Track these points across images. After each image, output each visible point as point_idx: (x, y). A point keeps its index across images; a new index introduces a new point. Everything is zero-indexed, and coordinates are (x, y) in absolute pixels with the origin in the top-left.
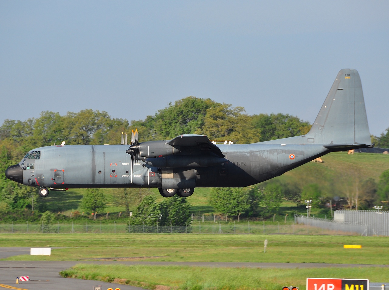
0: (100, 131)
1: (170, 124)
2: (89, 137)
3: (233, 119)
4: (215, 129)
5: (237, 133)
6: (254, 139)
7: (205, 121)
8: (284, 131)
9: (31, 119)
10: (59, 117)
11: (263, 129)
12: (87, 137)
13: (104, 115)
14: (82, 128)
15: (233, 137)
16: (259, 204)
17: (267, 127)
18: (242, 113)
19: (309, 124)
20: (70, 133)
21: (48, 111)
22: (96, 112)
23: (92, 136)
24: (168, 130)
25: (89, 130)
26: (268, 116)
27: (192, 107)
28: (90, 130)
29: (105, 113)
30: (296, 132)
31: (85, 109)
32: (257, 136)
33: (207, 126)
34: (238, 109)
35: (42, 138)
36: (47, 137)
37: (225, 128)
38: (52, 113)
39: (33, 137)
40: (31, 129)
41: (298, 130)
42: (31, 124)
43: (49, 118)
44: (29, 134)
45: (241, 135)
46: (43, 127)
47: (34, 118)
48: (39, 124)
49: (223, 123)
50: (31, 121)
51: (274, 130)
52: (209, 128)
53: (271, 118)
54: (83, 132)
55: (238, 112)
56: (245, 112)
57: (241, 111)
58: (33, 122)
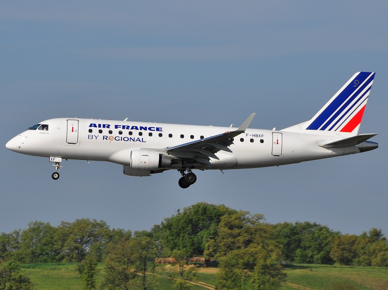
0: (98, 243)
1: (178, 235)
2: (85, 250)
3: (251, 229)
4: (230, 240)
5: (256, 245)
6: (275, 252)
7: (218, 230)
8: (311, 241)
9: (18, 231)
10: (51, 228)
11: (288, 239)
12: (83, 250)
13: (102, 225)
14: (76, 241)
15: (252, 250)
17: (293, 238)
18: (261, 221)
19: (339, 234)
20: (63, 246)
21: (36, 221)
22: (93, 222)
23: (87, 249)
24: (176, 241)
25: (82, 242)
26: (292, 224)
27: (204, 215)
28: (87, 242)
29: (102, 223)
30: (325, 244)
31: (80, 219)
32: (280, 248)
33: (221, 237)
34: (258, 217)
36: (36, 251)
37: (241, 239)
38: (42, 224)
39: (20, 251)
40: (18, 243)
41: (327, 241)
42: (17, 237)
43: (38, 229)
44: (15, 248)
45: (260, 247)
46: (31, 240)
47: (20, 230)
48: (26, 236)
49: (240, 233)
50: (18, 233)
51: (300, 241)
52: (223, 238)
53: (295, 227)
54: (78, 245)
55: (257, 220)
56: (265, 220)
57: (260, 219)
58: (20, 234)
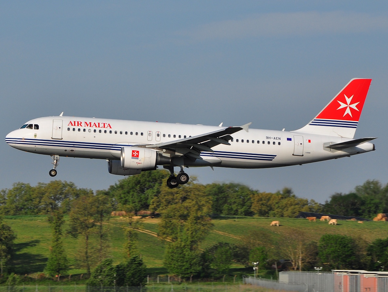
0: (67, 199)
1: (129, 192)
2: (57, 205)
3: (187, 188)
4: (170, 197)
5: (190, 201)
6: (207, 206)
7: (161, 189)
8: (236, 199)
9: (5, 190)
10: (30, 188)
11: (216, 197)
12: (56, 205)
13: (71, 186)
14: (50, 198)
15: (187, 205)
16: (210, 266)
17: (221, 195)
18: (195, 182)
19: (258, 192)
20: (40, 202)
21: (19, 182)
22: (64, 183)
23: (59, 204)
24: (127, 198)
25: (56, 199)
26: (220, 185)
27: (149, 177)
28: (58, 199)
29: (72, 184)
30: (246, 200)
31: (54, 180)
32: (210, 203)
33: (163, 195)
34: (192, 179)
35: (15, 207)
36: (19, 205)
37: (179, 196)
38: (23, 184)
39: (6, 206)
40: (5, 199)
41: (248, 197)
42: (4, 195)
43: (20, 188)
44: (2, 203)
45: (194, 202)
46: (15, 197)
47: (6, 189)
48: (11, 194)
49: (178, 191)
50: (4, 192)
51: (226, 197)
52: (165, 196)
53: (223, 187)
54: (52, 201)
55: (192, 181)
56: (198, 181)
57: (194, 180)
58: (6, 192)
